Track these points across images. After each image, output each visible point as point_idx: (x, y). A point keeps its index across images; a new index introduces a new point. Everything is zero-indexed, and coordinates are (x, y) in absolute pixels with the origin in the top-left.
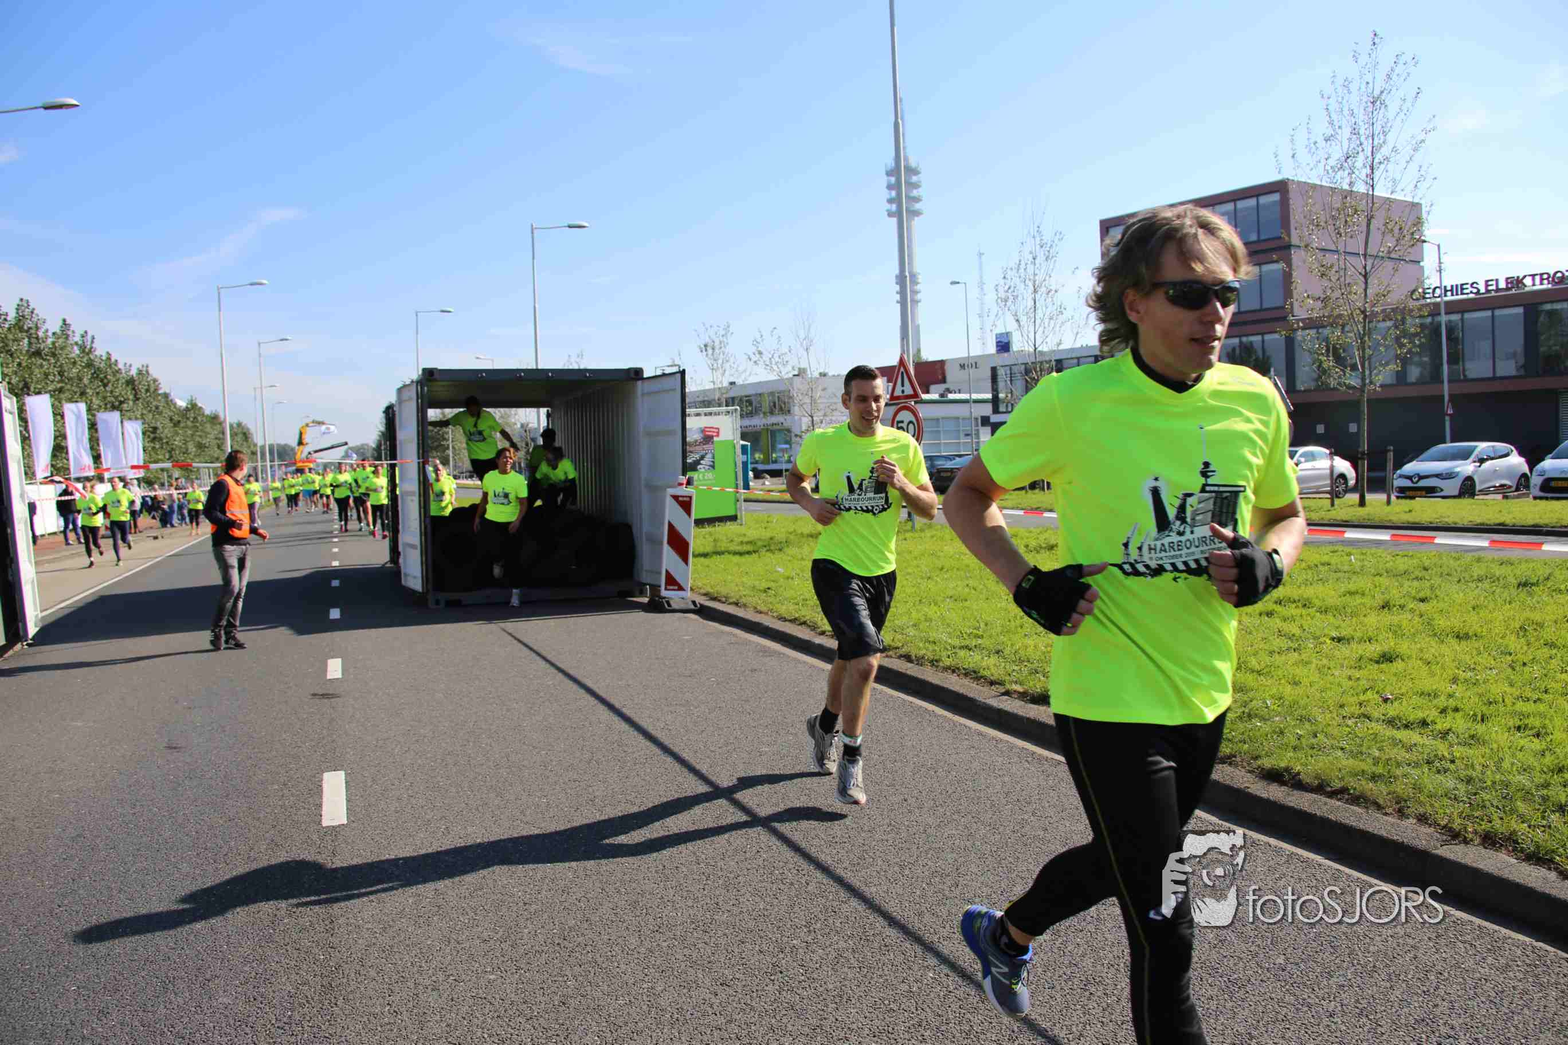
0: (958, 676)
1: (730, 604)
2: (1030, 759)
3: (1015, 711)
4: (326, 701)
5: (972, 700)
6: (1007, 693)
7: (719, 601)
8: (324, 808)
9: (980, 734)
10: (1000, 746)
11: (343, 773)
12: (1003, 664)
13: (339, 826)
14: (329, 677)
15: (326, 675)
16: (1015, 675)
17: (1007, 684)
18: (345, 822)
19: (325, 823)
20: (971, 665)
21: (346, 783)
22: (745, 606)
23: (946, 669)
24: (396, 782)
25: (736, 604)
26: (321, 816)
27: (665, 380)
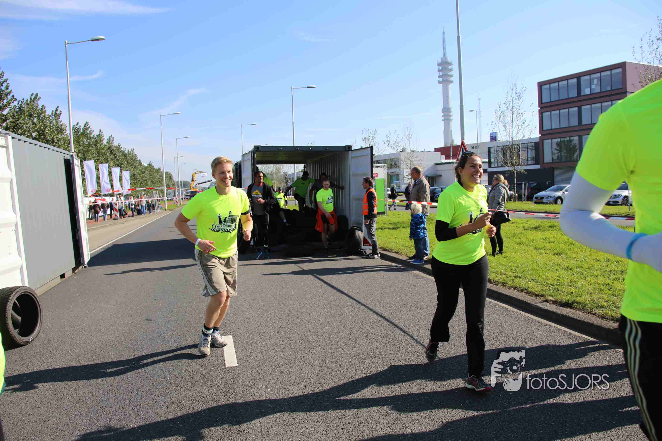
0: (518, 291)
1: (394, 253)
2: (571, 337)
3: (554, 311)
5: (529, 304)
6: (546, 301)
7: (388, 251)
8: (225, 357)
9: (539, 322)
10: (552, 329)
11: (231, 337)
12: (539, 286)
13: (234, 367)
16: (547, 293)
17: (546, 296)
18: (237, 365)
19: (227, 365)
20: (524, 286)
21: (234, 342)
22: (401, 253)
23: (510, 287)
24: (258, 342)
25: (397, 253)
26: (224, 361)
27: (363, 151)
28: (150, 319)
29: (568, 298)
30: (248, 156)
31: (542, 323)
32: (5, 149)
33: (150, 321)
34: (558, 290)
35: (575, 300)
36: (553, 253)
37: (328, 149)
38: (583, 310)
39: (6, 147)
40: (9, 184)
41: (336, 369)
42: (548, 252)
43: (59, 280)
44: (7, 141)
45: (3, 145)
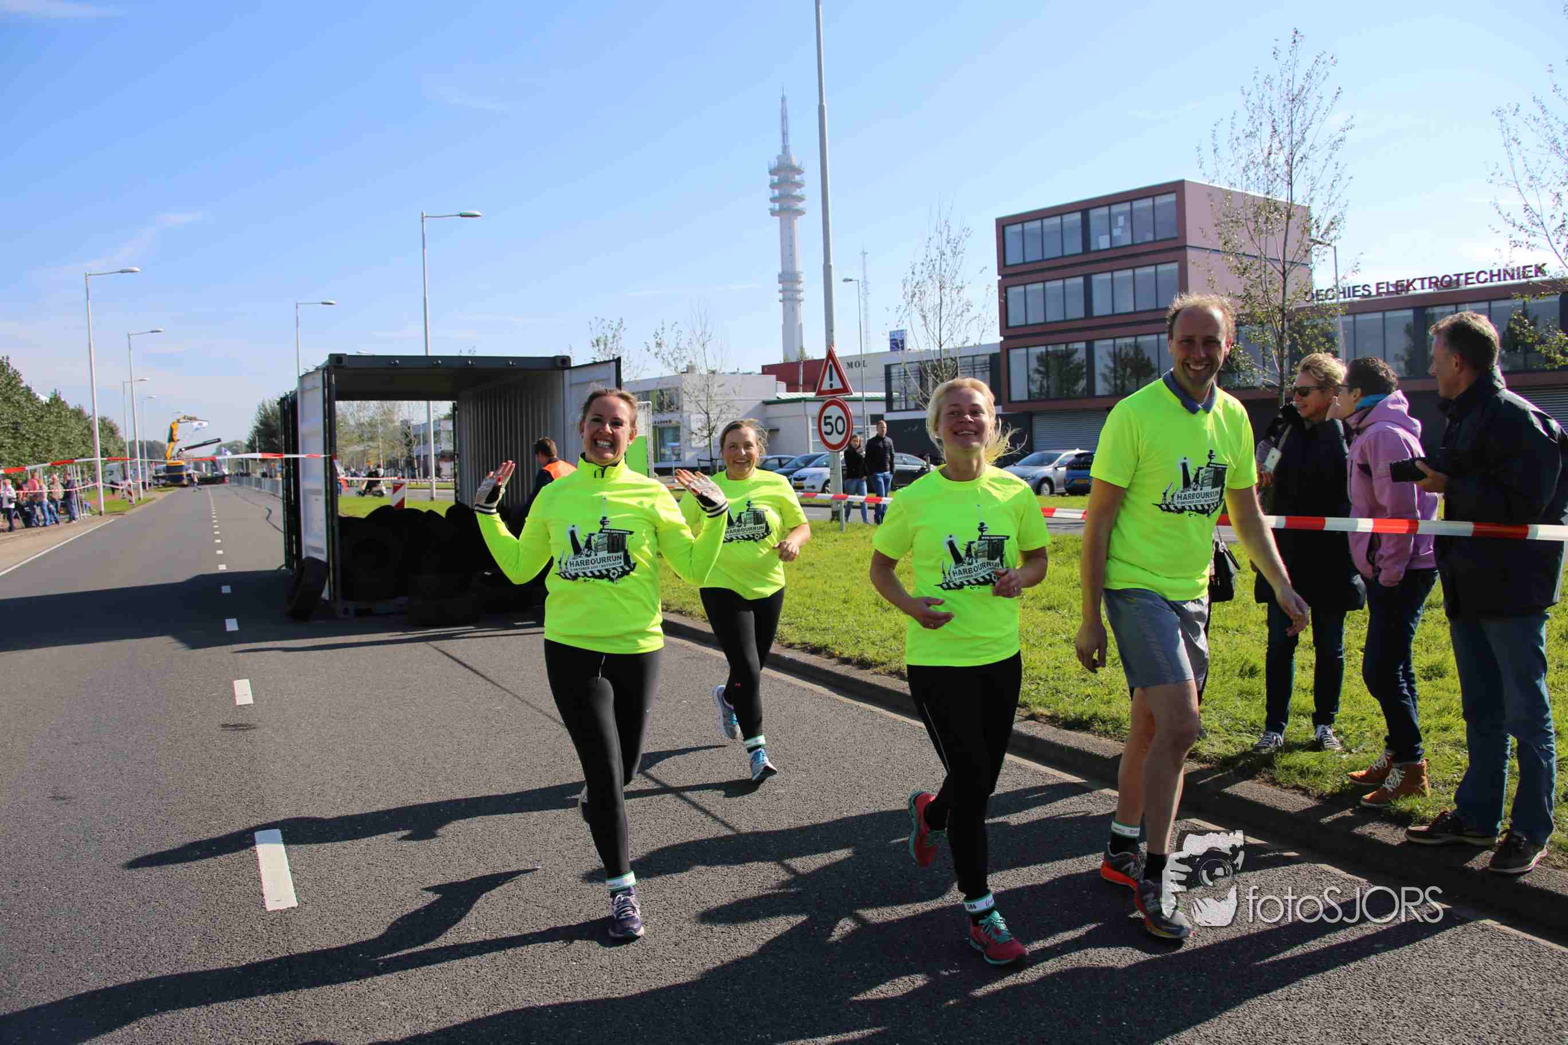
1: (673, 612)
2: (1092, 798)
3: (1052, 740)
4: (241, 733)
8: (265, 882)
9: (1019, 767)
11: (277, 833)
13: (288, 910)
14: (238, 704)
15: (235, 700)
17: (1032, 706)
18: (296, 904)
19: (270, 906)
21: (286, 846)
22: (691, 614)
25: (680, 612)
26: (263, 895)
27: (596, 368)
29: (1079, 709)
30: (314, 379)
31: (1026, 769)
34: (1058, 692)
35: (1096, 714)
36: (1040, 605)
37: (513, 365)
38: (1115, 736)
41: (548, 904)
42: (1030, 603)
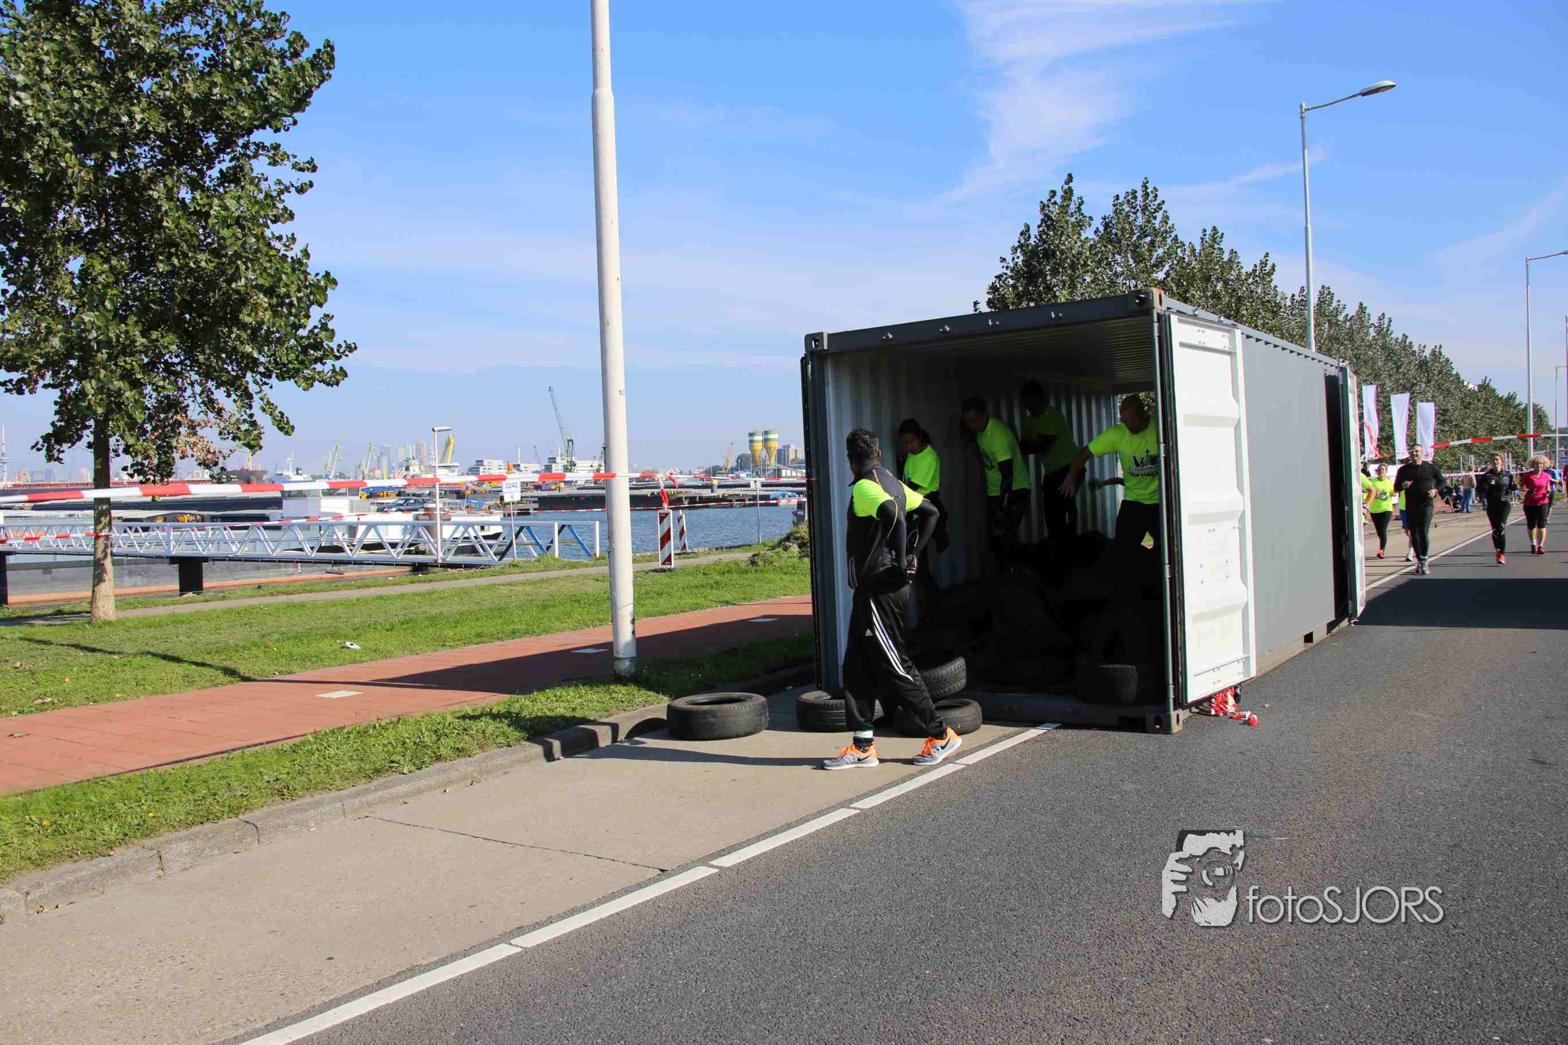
28: (1542, 760)
32: (1228, 357)
33: (1540, 765)
39: (1230, 353)
40: (1232, 430)
43: (1300, 646)
44: (1232, 340)
45: (1227, 349)
